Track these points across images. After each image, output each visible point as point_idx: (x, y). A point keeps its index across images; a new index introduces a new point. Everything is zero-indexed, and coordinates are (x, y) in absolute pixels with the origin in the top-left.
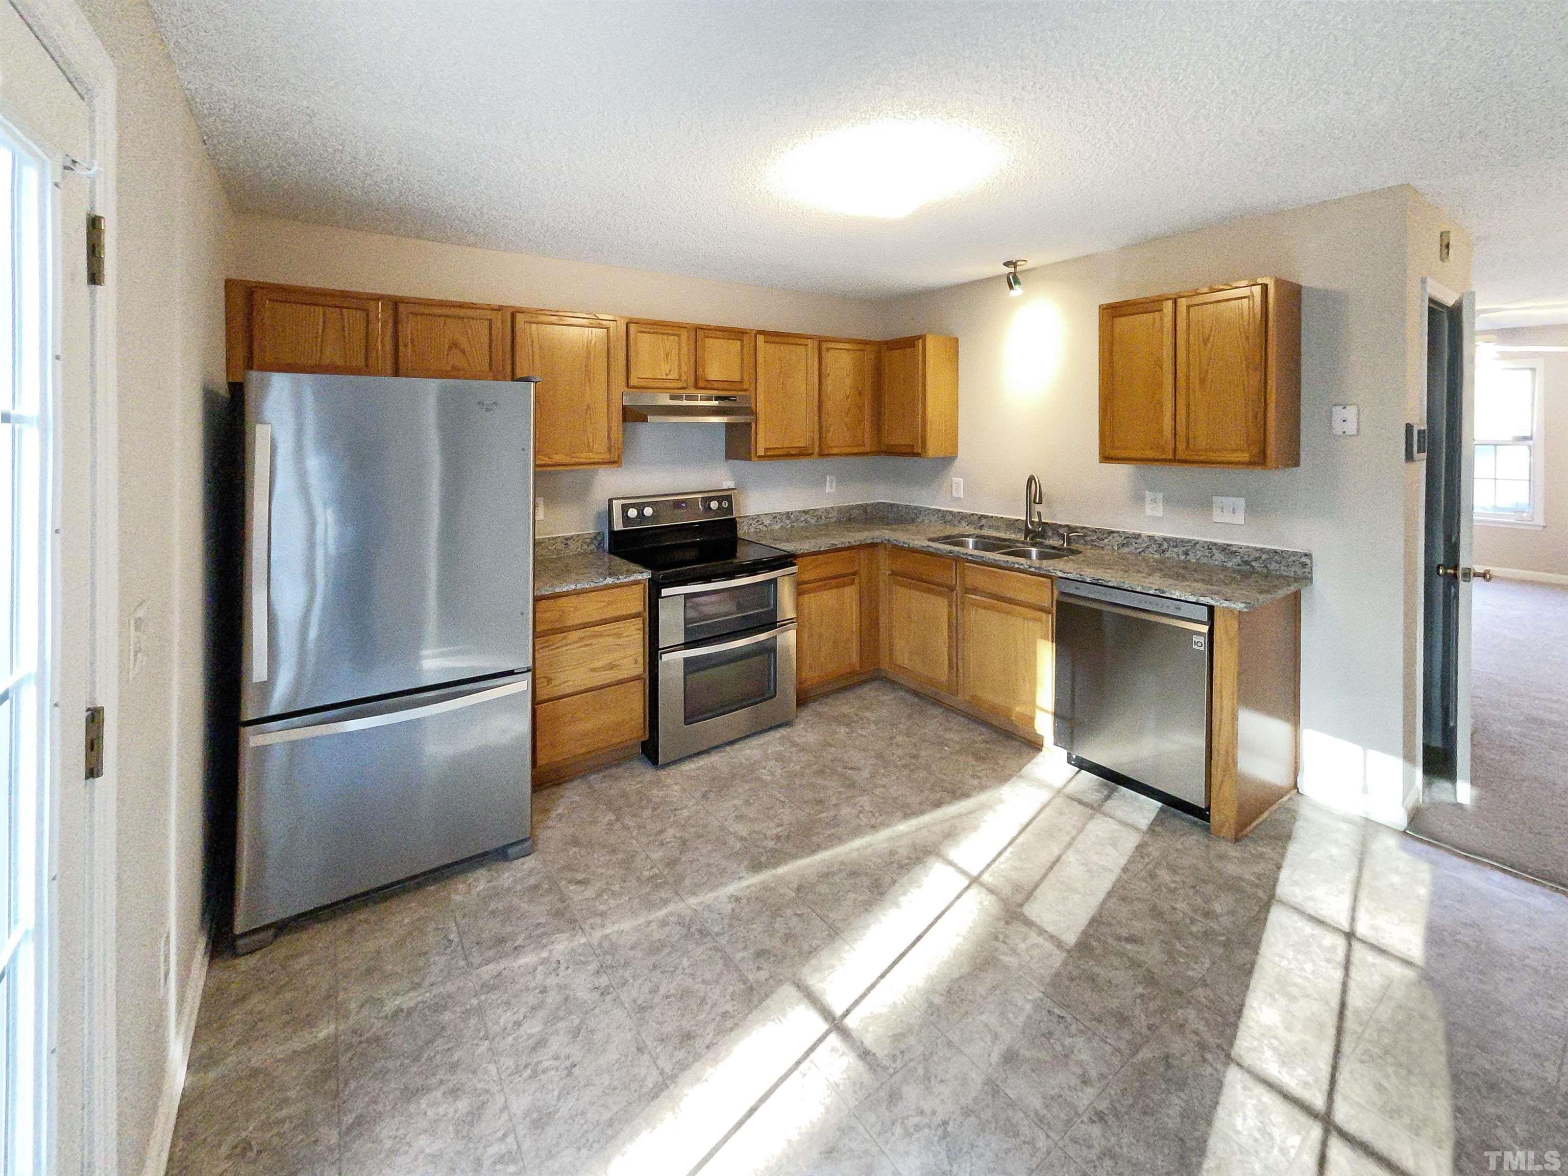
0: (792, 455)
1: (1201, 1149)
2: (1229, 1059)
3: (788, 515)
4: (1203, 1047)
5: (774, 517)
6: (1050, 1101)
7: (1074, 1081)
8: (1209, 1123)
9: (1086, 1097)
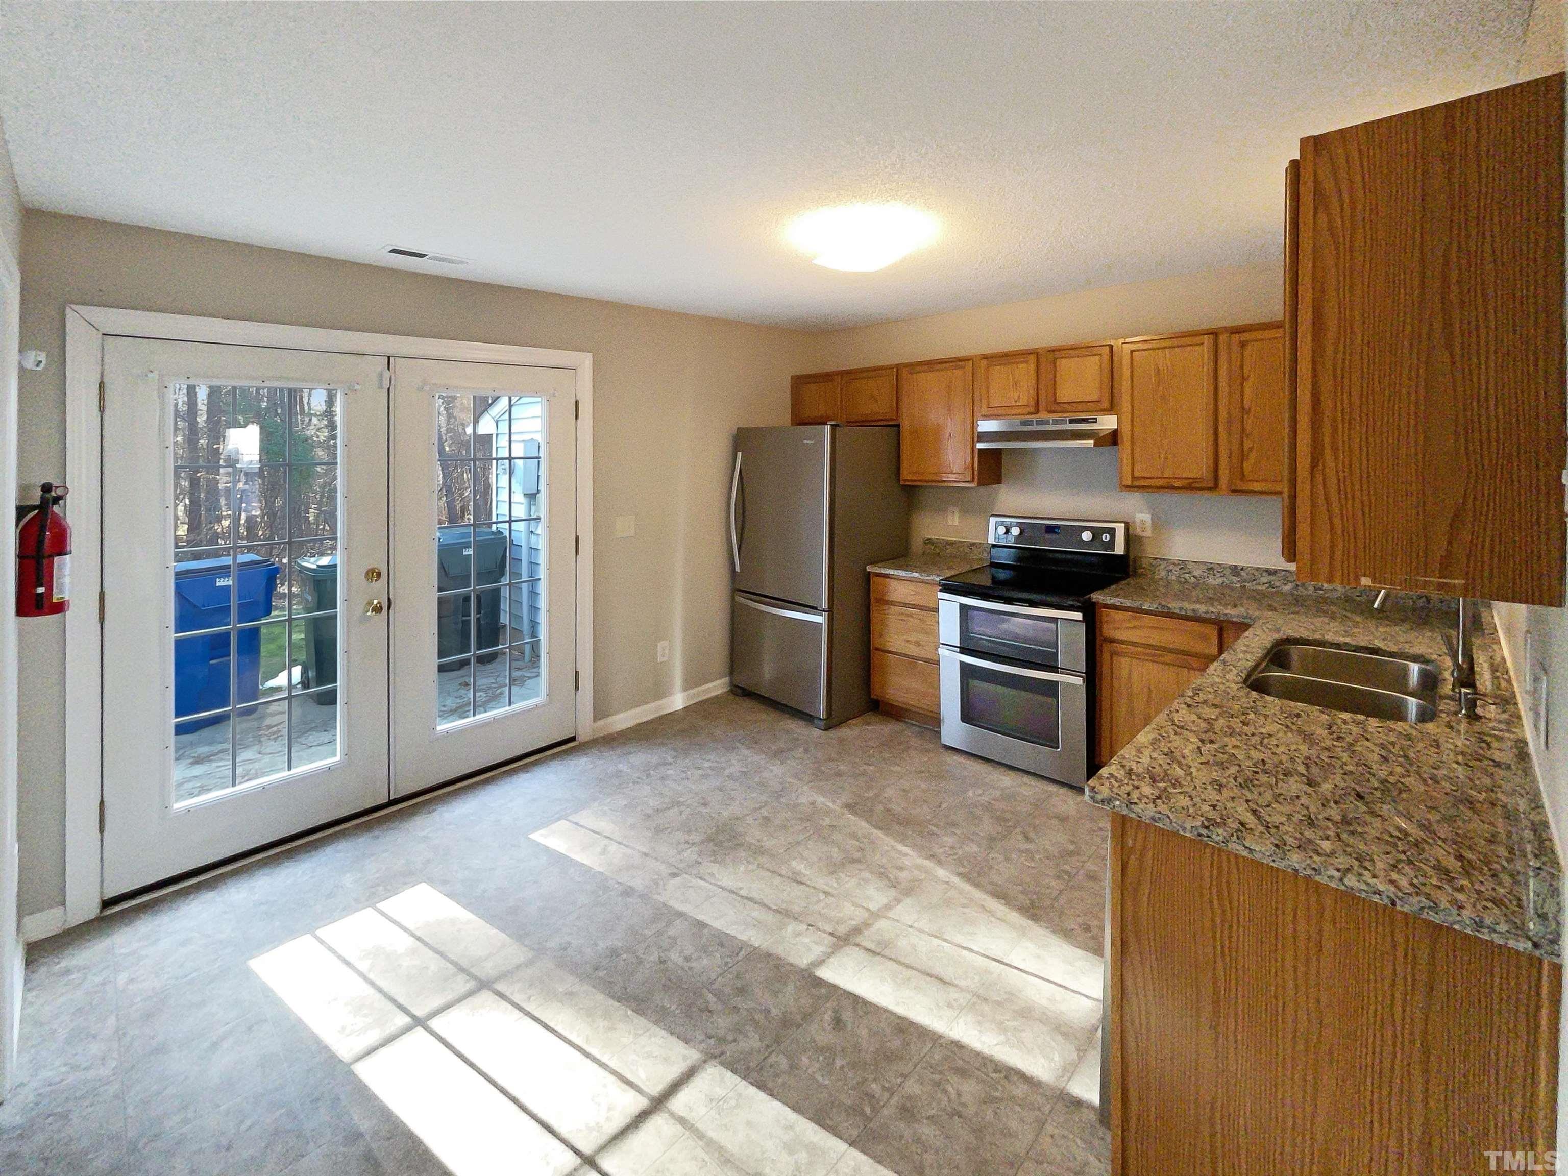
0: (1174, 488)
1: (639, 1012)
2: (710, 1056)
3: (1235, 570)
4: (722, 1040)
5: (1211, 568)
6: (674, 939)
7: (687, 953)
8: (656, 1023)
9: (675, 956)
